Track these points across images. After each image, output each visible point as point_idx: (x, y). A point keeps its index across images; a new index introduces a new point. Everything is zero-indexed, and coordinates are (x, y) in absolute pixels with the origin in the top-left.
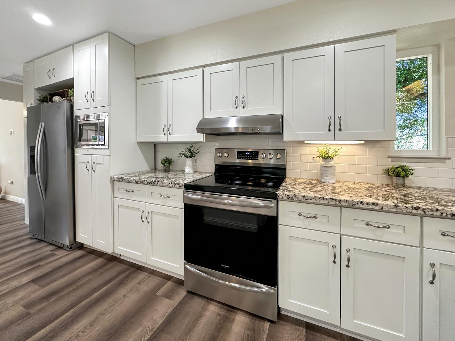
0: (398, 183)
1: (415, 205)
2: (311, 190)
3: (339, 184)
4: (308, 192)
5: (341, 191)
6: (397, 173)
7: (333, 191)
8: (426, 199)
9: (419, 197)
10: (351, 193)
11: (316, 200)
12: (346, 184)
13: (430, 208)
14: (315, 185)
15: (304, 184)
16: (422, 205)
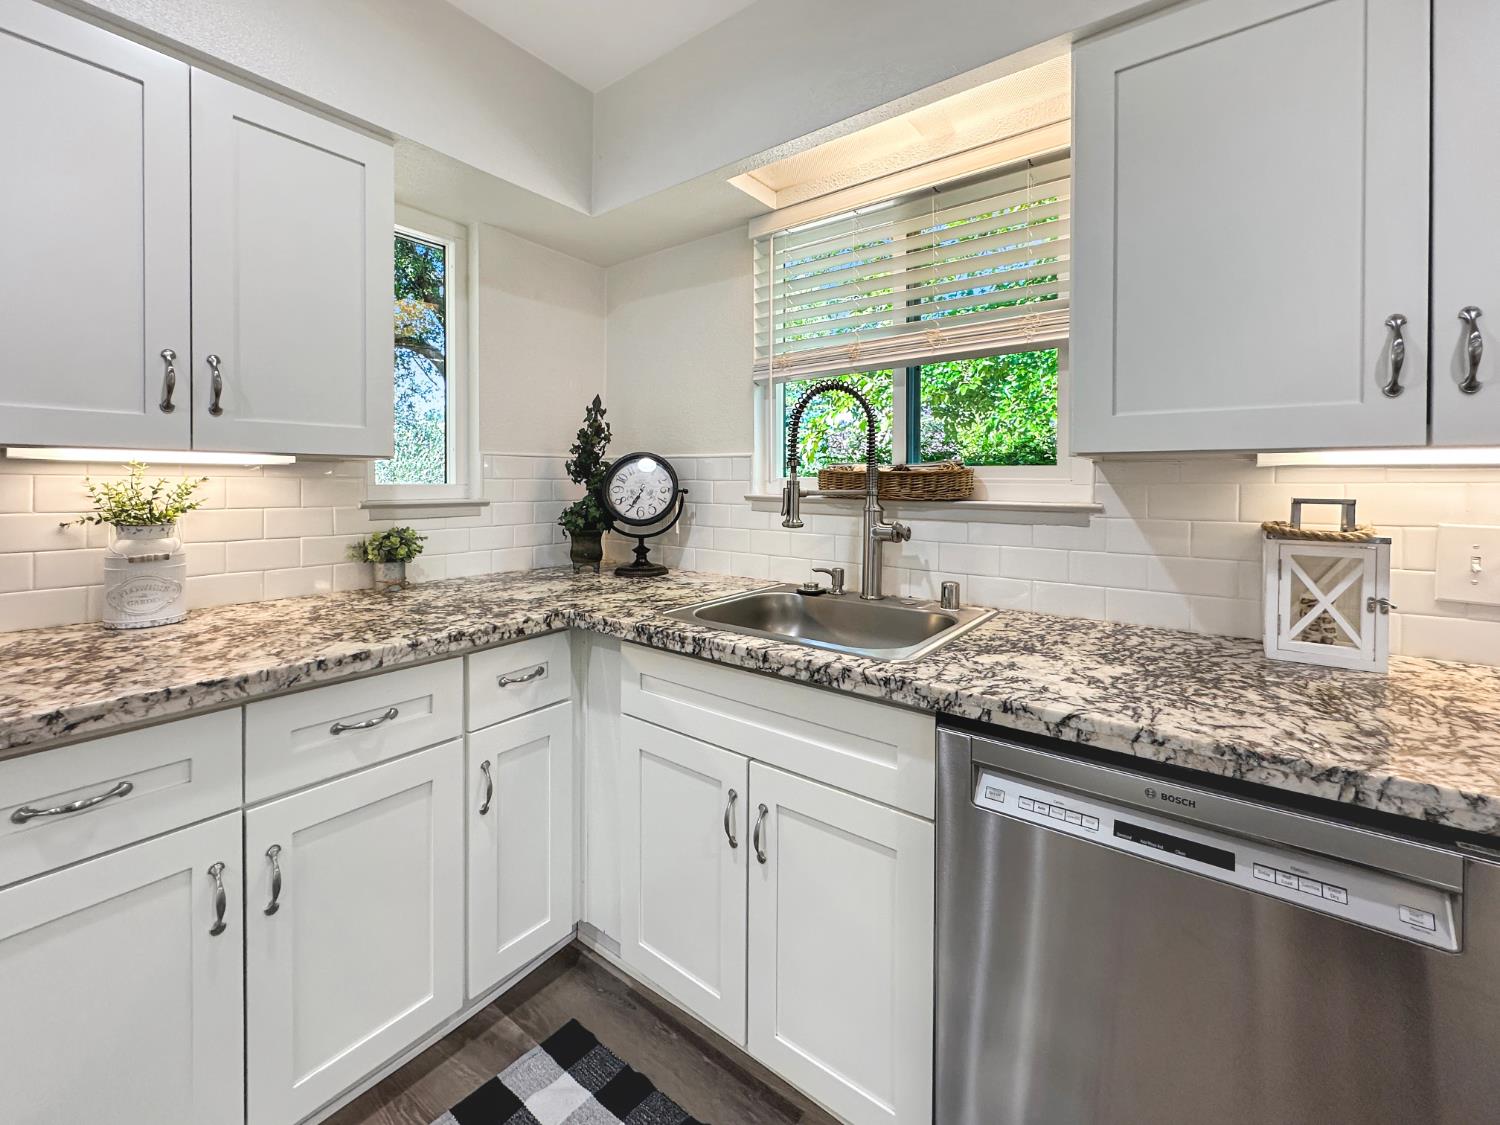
0: (391, 581)
1: (453, 630)
2: (84, 678)
3: (201, 620)
4: (69, 688)
5: (229, 646)
6: (389, 551)
7: (196, 654)
8: (464, 608)
9: (450, 606)
10: (272, 643)
11: (127, 712)
12: (230, 615)
13: (482, 628)
14: (90, 649)
15: (20, 661)
16: (466, 625)
